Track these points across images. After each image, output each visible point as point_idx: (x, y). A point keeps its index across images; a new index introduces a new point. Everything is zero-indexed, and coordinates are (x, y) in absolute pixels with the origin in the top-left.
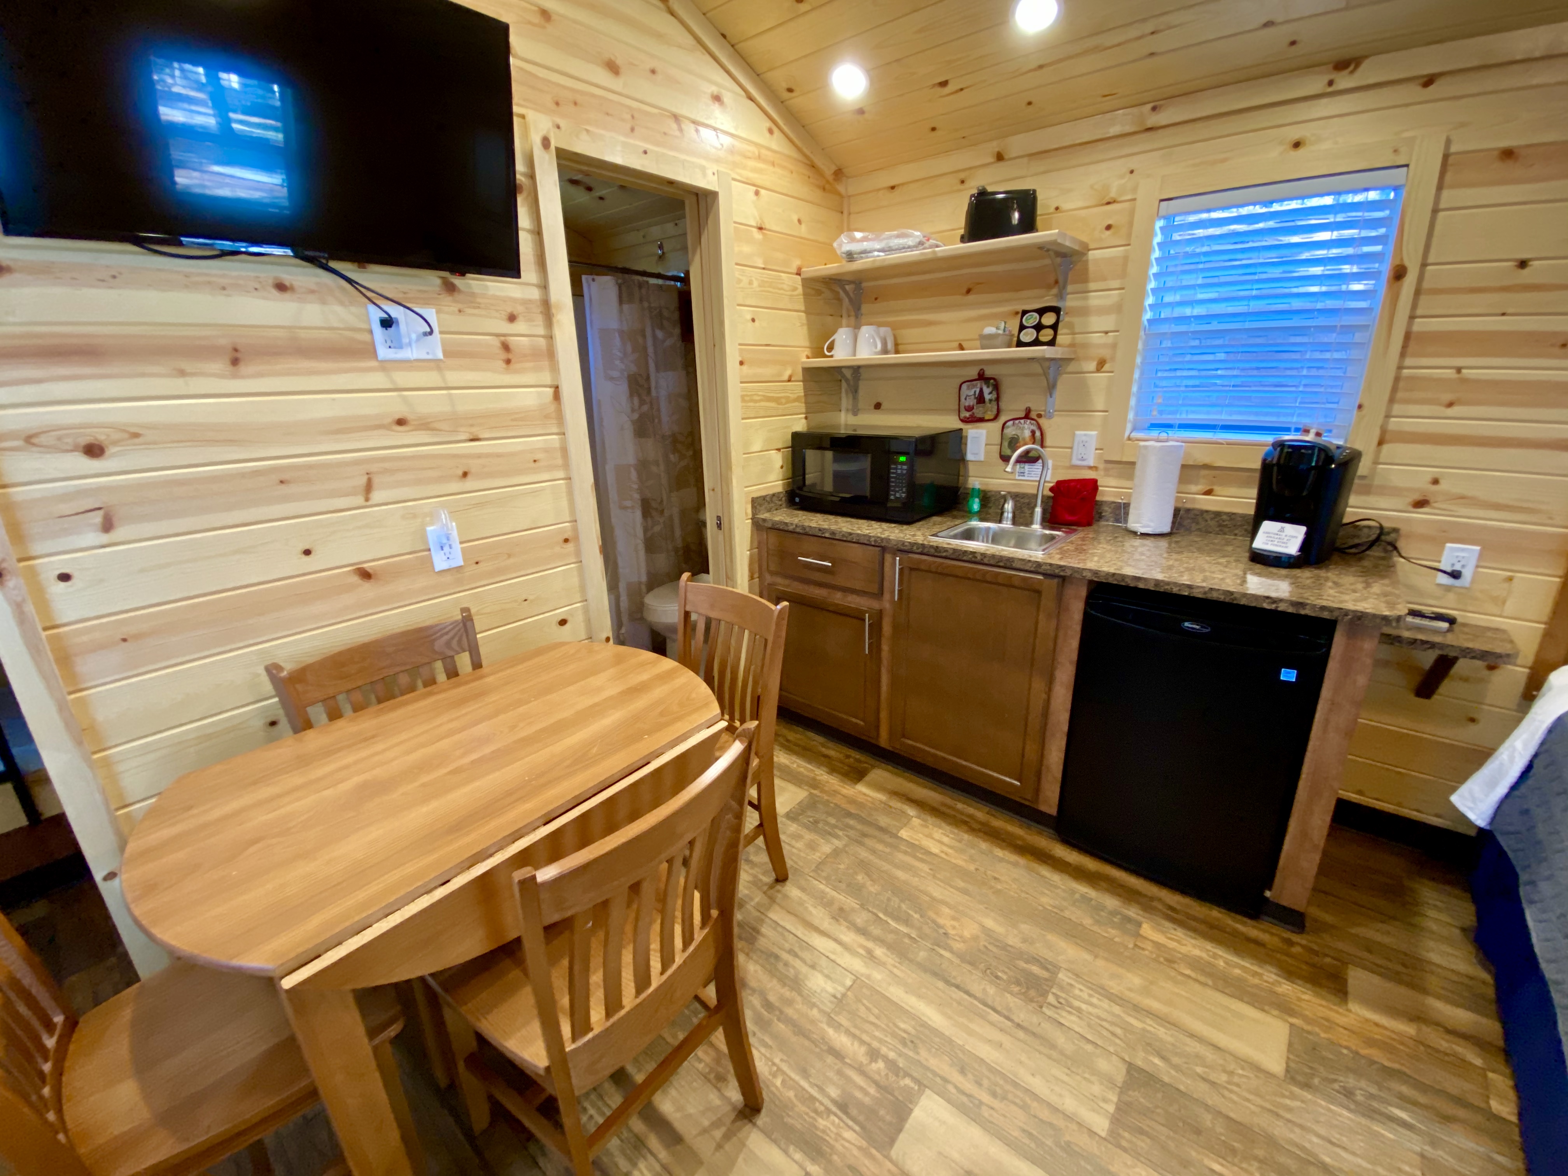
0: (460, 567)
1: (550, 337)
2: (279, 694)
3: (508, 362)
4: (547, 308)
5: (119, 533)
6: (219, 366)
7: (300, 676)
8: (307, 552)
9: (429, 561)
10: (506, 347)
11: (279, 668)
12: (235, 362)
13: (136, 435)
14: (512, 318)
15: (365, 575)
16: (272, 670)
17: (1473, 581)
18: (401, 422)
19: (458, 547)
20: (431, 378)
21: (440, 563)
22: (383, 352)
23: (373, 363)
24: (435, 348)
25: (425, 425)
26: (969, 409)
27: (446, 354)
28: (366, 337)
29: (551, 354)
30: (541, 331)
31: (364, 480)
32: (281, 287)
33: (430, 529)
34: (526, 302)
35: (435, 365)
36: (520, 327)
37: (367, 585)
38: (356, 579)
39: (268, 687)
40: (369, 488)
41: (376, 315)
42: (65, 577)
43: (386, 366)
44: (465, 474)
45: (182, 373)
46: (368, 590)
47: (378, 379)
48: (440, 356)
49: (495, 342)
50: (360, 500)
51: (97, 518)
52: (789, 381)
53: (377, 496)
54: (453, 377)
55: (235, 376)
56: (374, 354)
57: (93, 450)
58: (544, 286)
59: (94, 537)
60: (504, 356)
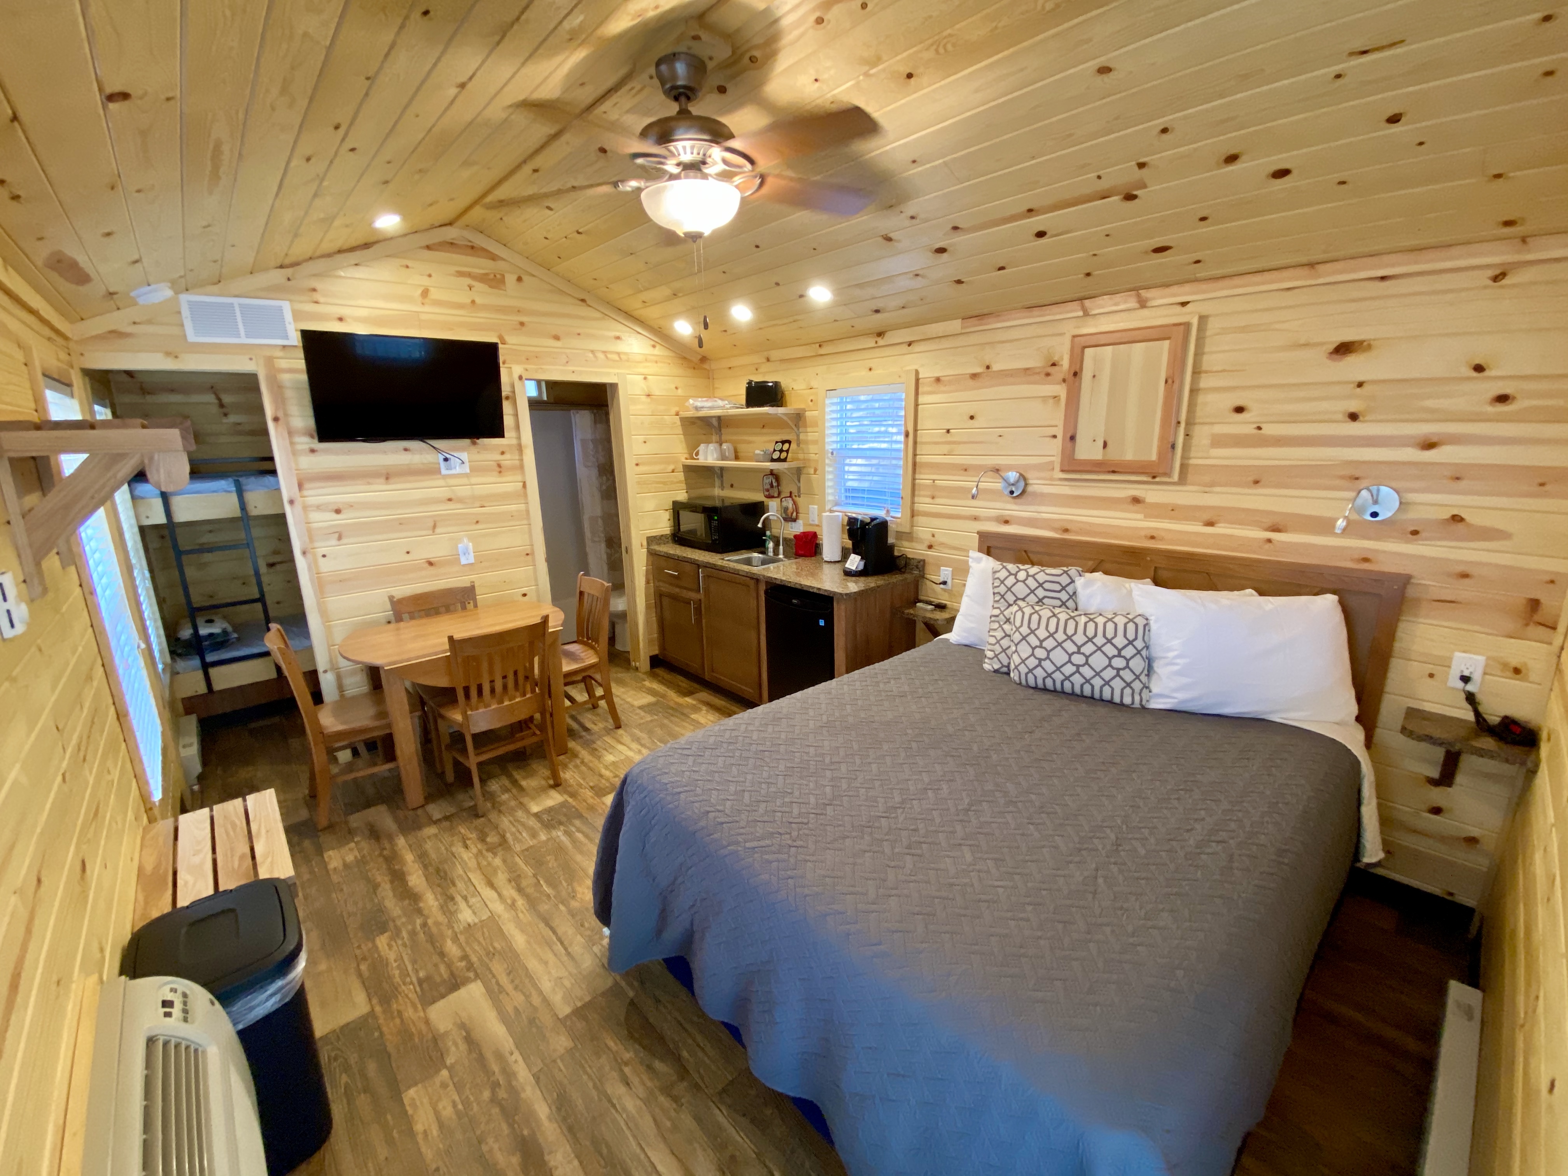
0: (471, 564)
1: (521, 460)
2: (393, 610)
3: (500, 472)
4: (520, 448)
5: (344, 541)
6: (382, 480)
7: (401, 601)
8: (408, 553)
9: (459, 560)
10: (499, 466)
11: (393, 597)
12: (387, 478)
13: (352, 506)
14: (503, 453)
15: (431, 564)
16: (391, 598)
17: (952, 585)
18: (450, 500)
19: (472, 554)
20: (465, 481)
21: (464, 561)
22: (444, 471)
23: (439, 476)
24: (466, 469)
25: (461, 500)
26: (768, 490)
27: (471, 471)
28: (437, 466)
29: (521, 467)
30: (517, 457)
31: (432, 524)
32: (406, 450)
33: (460, 545)
34: (509, 446)
35: (466, 475)
36: (507, 456)
37: (431, 568)
38: (427, 565)
39: (388, 606)
40: (434, 527)
41: (441, 457)
42: (324, 556)
43: (445, 477)
44: (477, 522)
45: (369, 483)
46: (432, 570)
47: (441, 482)
48: (468, 471)
49: (495, 464)
50: (431, 532)
51: (337, 535)
52: (673, 472)
53: (438, 530)
54: (474, 480)
55: (387, 484)
56: (440, 472)
57: (338, 511)
58: (519, 438)
59: (334, 542)
60: (499, 469)
